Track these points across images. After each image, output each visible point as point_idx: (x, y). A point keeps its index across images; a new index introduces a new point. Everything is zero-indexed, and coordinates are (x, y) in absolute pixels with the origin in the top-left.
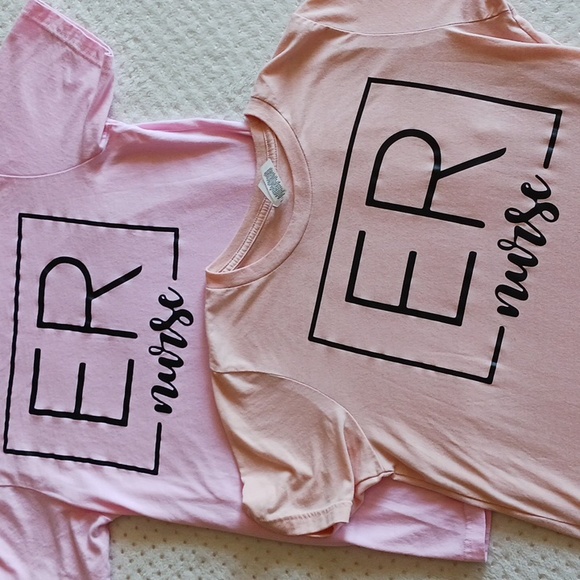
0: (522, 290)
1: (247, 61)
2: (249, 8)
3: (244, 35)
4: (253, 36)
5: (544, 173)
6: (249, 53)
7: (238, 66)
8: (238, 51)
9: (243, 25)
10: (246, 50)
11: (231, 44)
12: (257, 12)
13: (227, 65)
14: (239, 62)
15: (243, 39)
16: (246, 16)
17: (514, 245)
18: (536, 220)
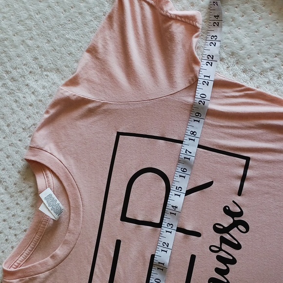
0: (226, 281)
1: (21, 46)
2: (27, 10)
3: (20, 27)
4: (28, 30)
5: (238, 199)
6: (23, 41)
7: (14, 49)
8: (15, 38)
9: (22, 21)
10: (21, 38)
11: (11, 33)
12: (32, 14)
13: (6, 47)
14: (15, 47)
15: (20, 31)
16: (24, 15)
17: (220, 249)
18: (234, 232)
